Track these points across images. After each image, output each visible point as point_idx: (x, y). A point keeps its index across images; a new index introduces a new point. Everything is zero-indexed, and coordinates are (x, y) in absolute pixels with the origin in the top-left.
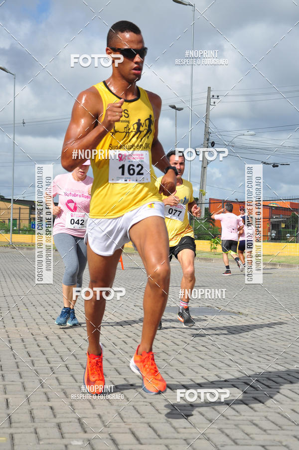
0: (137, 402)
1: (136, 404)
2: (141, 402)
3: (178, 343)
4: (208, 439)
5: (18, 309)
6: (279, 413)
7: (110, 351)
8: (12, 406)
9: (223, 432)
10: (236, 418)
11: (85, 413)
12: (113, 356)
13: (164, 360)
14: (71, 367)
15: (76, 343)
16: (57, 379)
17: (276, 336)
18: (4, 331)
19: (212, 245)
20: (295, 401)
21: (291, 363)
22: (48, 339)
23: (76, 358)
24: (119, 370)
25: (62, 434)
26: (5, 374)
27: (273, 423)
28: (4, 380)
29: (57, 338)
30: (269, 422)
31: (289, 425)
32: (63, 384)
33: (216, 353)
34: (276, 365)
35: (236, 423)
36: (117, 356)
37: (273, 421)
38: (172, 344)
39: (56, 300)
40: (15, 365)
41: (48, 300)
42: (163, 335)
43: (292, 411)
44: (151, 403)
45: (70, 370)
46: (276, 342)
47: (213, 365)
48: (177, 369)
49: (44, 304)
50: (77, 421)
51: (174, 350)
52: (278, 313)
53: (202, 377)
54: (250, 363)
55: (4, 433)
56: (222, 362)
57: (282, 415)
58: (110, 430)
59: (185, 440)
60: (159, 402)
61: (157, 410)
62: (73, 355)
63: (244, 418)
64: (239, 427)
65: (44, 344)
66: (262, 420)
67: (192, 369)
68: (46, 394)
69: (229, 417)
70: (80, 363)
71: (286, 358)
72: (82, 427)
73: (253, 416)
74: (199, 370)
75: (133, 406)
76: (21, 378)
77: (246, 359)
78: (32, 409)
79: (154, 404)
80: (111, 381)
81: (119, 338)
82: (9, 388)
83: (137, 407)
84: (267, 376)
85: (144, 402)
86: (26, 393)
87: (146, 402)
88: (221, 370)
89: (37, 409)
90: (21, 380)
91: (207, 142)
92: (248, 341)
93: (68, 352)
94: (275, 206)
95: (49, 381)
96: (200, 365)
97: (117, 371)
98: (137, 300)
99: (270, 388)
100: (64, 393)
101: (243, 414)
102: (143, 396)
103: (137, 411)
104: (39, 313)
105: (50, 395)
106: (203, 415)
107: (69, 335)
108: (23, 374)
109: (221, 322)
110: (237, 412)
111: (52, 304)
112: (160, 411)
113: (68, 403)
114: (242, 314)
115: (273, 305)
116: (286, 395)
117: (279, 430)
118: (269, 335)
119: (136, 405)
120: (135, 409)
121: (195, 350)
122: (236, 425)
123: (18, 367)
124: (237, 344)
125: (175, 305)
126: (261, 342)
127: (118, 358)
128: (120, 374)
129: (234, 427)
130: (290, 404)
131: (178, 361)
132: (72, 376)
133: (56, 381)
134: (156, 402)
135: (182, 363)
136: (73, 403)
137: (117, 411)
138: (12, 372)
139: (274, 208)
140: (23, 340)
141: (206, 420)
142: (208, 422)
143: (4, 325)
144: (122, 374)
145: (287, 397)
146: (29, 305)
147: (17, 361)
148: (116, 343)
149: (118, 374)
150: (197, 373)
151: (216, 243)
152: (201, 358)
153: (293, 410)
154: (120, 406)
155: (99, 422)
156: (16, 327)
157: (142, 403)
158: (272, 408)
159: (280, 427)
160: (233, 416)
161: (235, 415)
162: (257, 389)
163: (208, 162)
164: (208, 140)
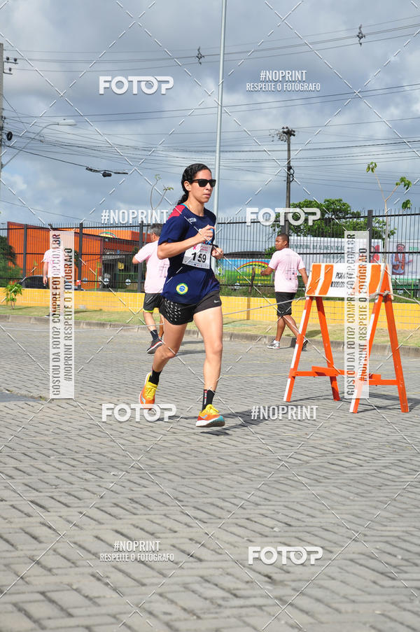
10: (8, 555)
17: (91, 431)
19: (7, 294)
20: (103, 524)
21: (107, 470)
27: (65, 558)
30: (59, 556)
34: (84, 473)
35: (7, 561)
37: (65, 554)
43: (96, 539)
46: (89, 439)
52: (99, 396)
54: (44, 472)
63: (22, 553)
64: (10, 568)
71: (101, 462)
73: (36, 549)
77: (39, 467)
84: (67, 490)
92: (47, 439)
94: (109, 236)
99: (69, 507)
101: (20, 547)
109: (10, 412)
110: (12, 545)
114: (44, 399)
115: (93, 385)
116: (91, 516)
117: (71, 567)
118: (80, 430)
122: (5, 565)
124: (30, 445)
126: (67, 440)
130: (94, 529)
139: (107, 240)
145: (92, 519)
151: (15, 292)
153: (97, 537)
159: (73, 563)
160: (4, 551)
161: (7, 551)
162: (49, 510)
163: (2, 165)
164: (1, 130)
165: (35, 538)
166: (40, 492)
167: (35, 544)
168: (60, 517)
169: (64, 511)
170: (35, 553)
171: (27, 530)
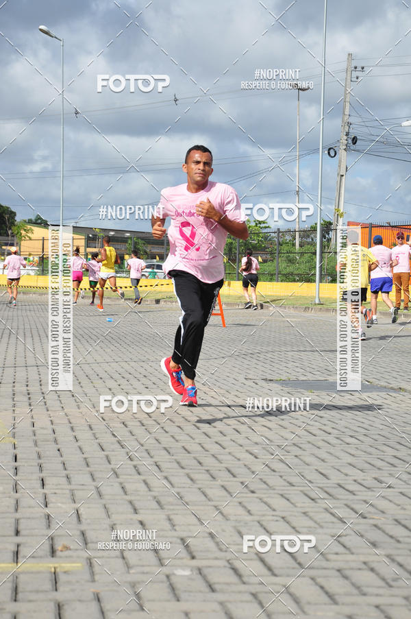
0: (264, 515)
1: (263, 518)
2: (269, 516)
3: (314, 432)
4: (372, 570)
5: (80, 383)
7: (217, 443)
8: (86, 519)
9: (393, 560)
11: (190, 531)
12: (222, 451)
13: (296, 456)
14: (163, 466)
15: (167, 432)
16: (145, 482)
18: (62, 413)
22: (126, 426)
23: (169, 453)
24: (233, 470)
25: (160, 560)
26: (71, 475)
28: (70, 483)
29: (139, 424)
32: (155, 489)
33: (371, 446)
36: (227, 450)
38: (306, 433)
39: (132, 371)
40: (84, 463)
41: (121, 370)
42: (291, 421)
44: (283, 518)
45: (163, 469)
47: (370, 464)
48: (317, 470)
49: (116, 376)
50: (179, 541)
51: (309, 442)
53: (355, 481)
55: (78, 557)
56: (382, 460)
58: (228, 556)
59: (339, 571)
60: (295, 516)
61: (294, 528)
62: (165, 449)
65: (122, 433)
67: (338, 470)
68: (131, 502)
69: (401, 539)
70: (176, 460)
72: (187, 551)
74: (350, 470)
75: (259, 523)
76: (94, 480)
78: (115, 524)
79: (289, 519)
80: (223, 486)
81: (229, 425)
82: (78, 494)
83: (264, 523)
85: (273, 516)
86: (103, 502)
87: (276, 516)
88: (381, 471)
89: (121, 524)
90: (94, 483)
91: (345, 138)
93: (158, 445)
95: (134, 484)
96: (350, 464)
97: (229, 471)
98: (248, 371)
100: (157, 502)
102: (270, 508)
103: (265, 529)
104: (110, 389)
105: (137, 505)
106: (362, 536)
107: (155, 421)
108: (97, 475)
111: (127, 376)
112: (297, 529)
113: (164, 517)
114: (405, 390)
119: (263, 520)
120: (262, 525)
121: (340, 442)
123: (88, 465)
125: (305, 378)
127: (230, 453)
128: (234, 476)
131: (317, 457)
132: (166, 478)
133: (143, 485)
134: (291, 516)
135: (323, 460)
136: (172, 517)
137: (235, 527)
138: (80, 472)
140: (91, 428)
141: (366, 543)
142: (370, 546)
143: (62, 405)
144: (238, 476)
146: (93, 377)
147: (85, 456)
148: (224, 432)
149: (232, 476)
150: (346, 475)
152: (350, 454)
154: (240, 522)
155: (210, 544)
156: (79, 408)
157: (271, 518)
160: (405, 537)
163: (347, 168)
164: (346, 135)
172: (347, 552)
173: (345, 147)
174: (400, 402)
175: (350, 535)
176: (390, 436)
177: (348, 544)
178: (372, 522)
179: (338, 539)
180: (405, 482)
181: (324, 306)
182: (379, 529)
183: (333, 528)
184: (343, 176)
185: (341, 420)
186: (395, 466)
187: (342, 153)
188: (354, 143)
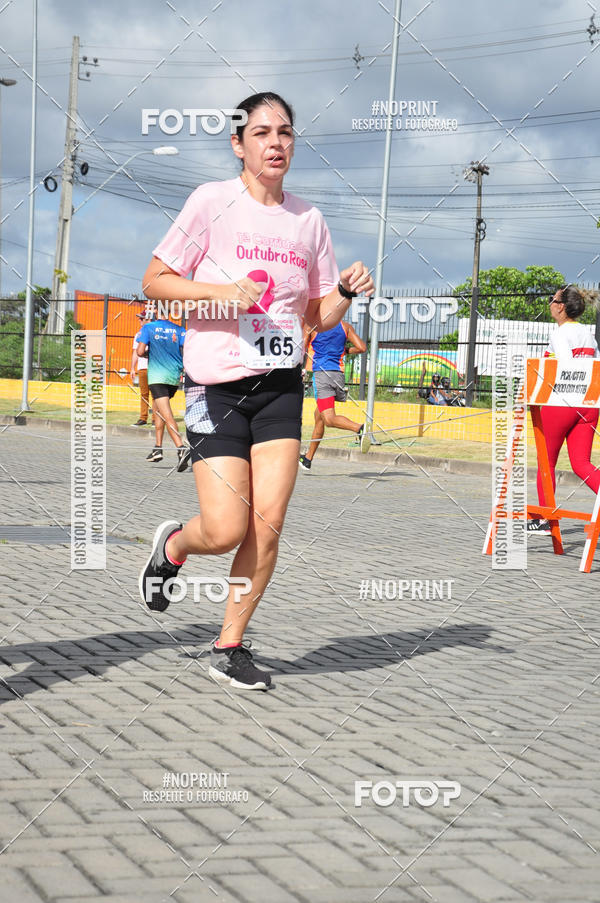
3: (2, 602)
4: (64, 800)
6: (216, 743)
9: (97, 785)
10: (126, 755)
20: (250, 717)
27: (204, 762)
30: (195, 760)
31: (235, 766)
33: (86, 622)
35: (126, 764)
37: (203, 758)
43: (243, 739)
47: (80, 647)
53: (56, 672)
54: (158, 643)
56: (99, 642)
57: (223, 747)
59: (13, 804)
63: (144, 754)
64: (131, 773)
66: (181, 758)
67: (32, 657)
69: (112, 754)
73: (163, 750)
74: (50, 657)
77: (151, 636)
88: (95, 657)
91: (71, 163)
96: (51, 648)
99: (199, 692)
101: (141, 746)
106: (56, 752)
110: (130, 743)
114: (144, 542)
116: (231, 706)
121: (39, 615)
122: (124, 770)
124: (133, 605)
129: (123, 773)
130: (239, 724)
135: (11, 643)
141: (60, 761)
142: (66, 765)
145: (233, 709)
150: (44, 664)
152: (53, 633)
153: (244, 735)
158: (203, 732)
159: (216, 769)
160: (119, 750)
161: (124, 750)
162: (173, 695)
163: (73, 210)
164: (73, 160)
165: (160, 734)
166: (157, 670)
167: (160, 743)
168: (191, 706)
169: (194, 698)
170: (162, 754)
171: (147, 722)
172: (31, 775)
173: (70, 177)
174: (135, 558)
175: (38, 751)
176: (115, 606)
177: (33, 764)
178: (73, 730)
179: (19, 757)
180: (128, 672)
181: (35, 415)
182: (83, 740)
183: (14, 742)
184: (66, 221)
185: (45, 583)
186: (117, 650)
187: (65, 187)
188: (84, 173)
